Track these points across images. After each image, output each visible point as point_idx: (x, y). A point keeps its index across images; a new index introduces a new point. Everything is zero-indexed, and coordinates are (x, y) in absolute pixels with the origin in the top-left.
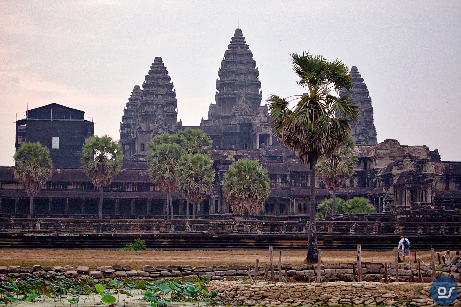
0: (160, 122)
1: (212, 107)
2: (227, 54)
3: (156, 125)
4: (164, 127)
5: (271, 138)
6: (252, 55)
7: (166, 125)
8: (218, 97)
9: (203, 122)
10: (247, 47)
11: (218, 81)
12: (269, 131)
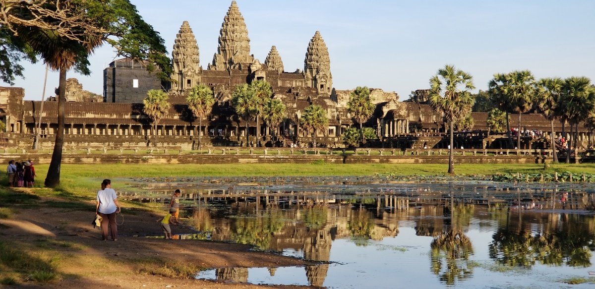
0: (189, 67)
1: (215, 55)
2: (226, 19)
3: (186, 69)
4: (192, 70)
5: (265, 79)
6: (243, 20)
7: (193, 69)
8: (220, 49)
9: (210, 66)
10: (240, 14)
11: (219, 38)
12: (263, 74)
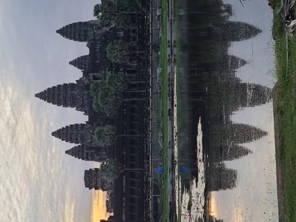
0: (87, 132)
1: (77, 109)
2: (49, 102)
5: (95, 74)
6: (49, 88)
7: (88, 129)
8: (72, 106)
9: (86, 114)
10: (45, 91)
11: (64, 106)
12: (91, 75)
